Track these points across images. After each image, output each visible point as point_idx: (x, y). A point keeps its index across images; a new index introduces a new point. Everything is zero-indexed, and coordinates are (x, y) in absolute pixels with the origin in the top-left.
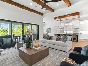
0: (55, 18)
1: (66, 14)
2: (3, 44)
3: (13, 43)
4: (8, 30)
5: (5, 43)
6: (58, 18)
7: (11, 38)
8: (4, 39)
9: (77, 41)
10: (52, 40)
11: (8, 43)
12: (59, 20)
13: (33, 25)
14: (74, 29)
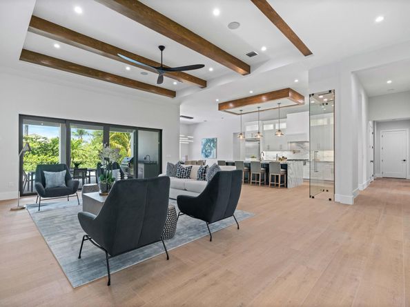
0: (222, 106)
1: (251, 93)
2: (44, 187)
3: (72, 185)
4: (59, 146)
5: (49, 184)
6: (231, 105)
7: (65, 171)
8: (48, 174)
9: (287, 187)
10: (188, 177)
11: (57, 185)
12: (237, 110)
13: (139, 131)
14: (294, 144)
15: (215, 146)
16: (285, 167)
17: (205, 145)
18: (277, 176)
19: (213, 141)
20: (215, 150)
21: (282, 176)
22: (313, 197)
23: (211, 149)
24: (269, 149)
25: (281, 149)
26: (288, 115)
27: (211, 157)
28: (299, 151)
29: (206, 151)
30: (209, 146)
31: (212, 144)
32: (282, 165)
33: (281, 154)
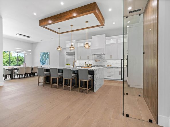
14: (96, 56)
15: (49, 57)
16: (92, 73)
17: (42, 57)
18: (86, 82)
19: (47, 54)
20: (48, 60)
21: (90, 82)
22: (127, 116)
23: (46, 59)
24: (80, 59)
25: (88, 59)
26: (92, 37)
27: (46, 64)
28: (99, 60)
29: (43, 60)
30: (45, 57)
31: (46, 56)
32: (89, 71)
33: (88, 62)
